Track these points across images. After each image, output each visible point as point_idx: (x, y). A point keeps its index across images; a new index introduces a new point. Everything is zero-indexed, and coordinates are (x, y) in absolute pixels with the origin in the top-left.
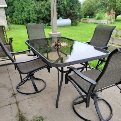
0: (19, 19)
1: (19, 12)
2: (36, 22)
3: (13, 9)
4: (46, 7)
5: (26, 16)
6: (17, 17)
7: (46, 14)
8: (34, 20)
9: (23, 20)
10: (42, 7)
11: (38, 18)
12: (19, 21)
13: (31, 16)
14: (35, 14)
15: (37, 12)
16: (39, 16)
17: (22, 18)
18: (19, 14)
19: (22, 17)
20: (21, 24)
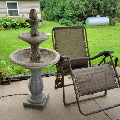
0: (49, 15)
1: (50, 7)
2: (70, 19)
3: (43, 4)
4: (85, 3)
5: (59, 12)
6: (47, 12)
7: (84, 10)
8: (68, 16)
9: (53, 16)
10: (80, 2)
11: (74, 15)
12: (48, 17)
13: (66, 12)
14: (70, 10)
15: (73, 7)
16: (74, 12)
17: (52, 14)
18: (49, 9)
19: (53, 12)
20: (50, 20)
